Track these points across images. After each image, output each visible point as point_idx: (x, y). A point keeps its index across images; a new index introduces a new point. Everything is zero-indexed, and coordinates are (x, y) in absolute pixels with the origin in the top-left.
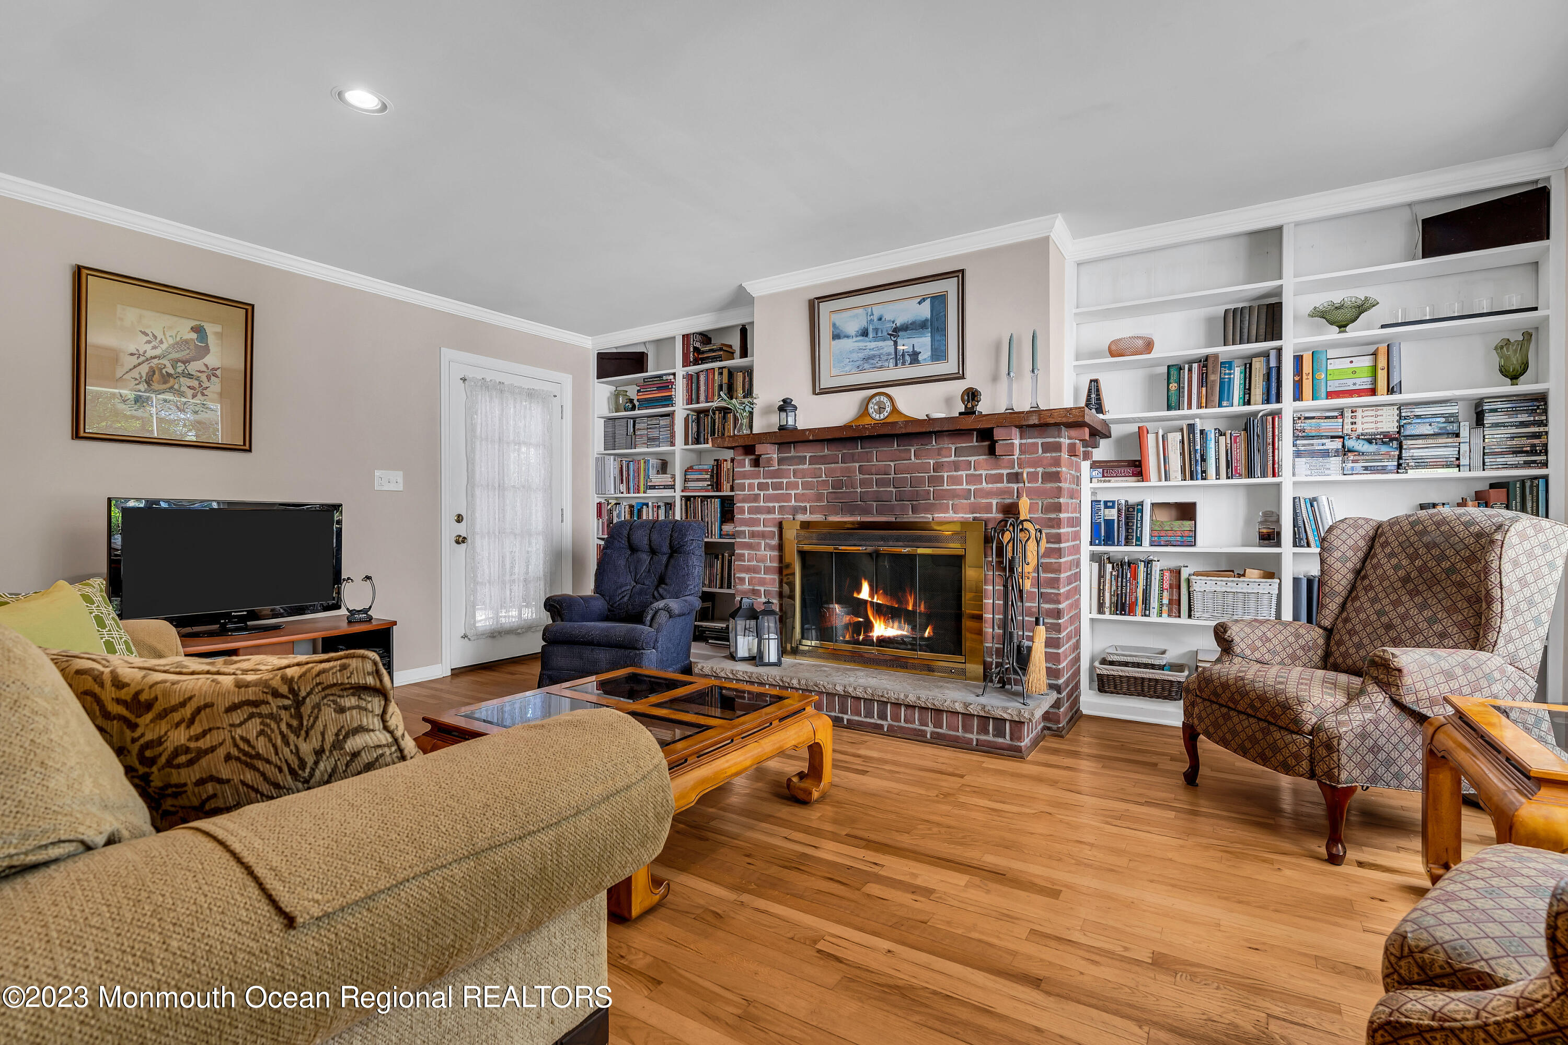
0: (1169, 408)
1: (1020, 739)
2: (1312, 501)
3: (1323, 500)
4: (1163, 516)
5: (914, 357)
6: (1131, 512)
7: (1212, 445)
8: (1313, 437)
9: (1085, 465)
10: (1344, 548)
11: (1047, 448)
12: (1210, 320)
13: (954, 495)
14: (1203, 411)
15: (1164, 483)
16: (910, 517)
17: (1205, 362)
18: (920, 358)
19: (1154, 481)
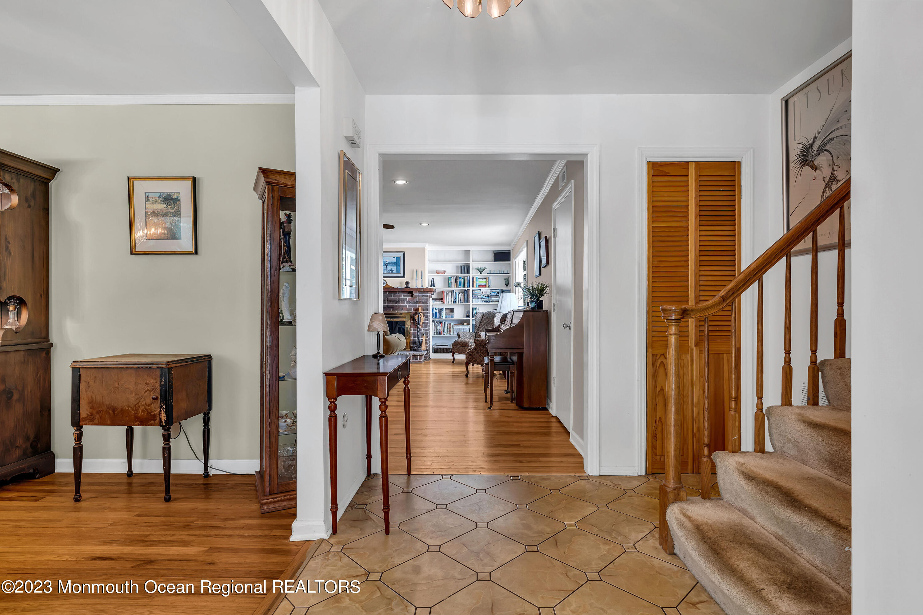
0: (449, 287)
1: (421, 359)
2: (476, 308)
3: (477, 308)
4: (448, 311)
5: (392, 271)
6: (441, 310)
7: (457, 295)
8: (476, 295)
9: (431, 299)
10: (478, 318)
11: (425, 296)
12: (457, 267)
13: (403, 306)
14: (456, 288)
15: (448, 304)
16: (392, 312)
17: (456, 277)
18: (393, 271)
19: (446, 304)
